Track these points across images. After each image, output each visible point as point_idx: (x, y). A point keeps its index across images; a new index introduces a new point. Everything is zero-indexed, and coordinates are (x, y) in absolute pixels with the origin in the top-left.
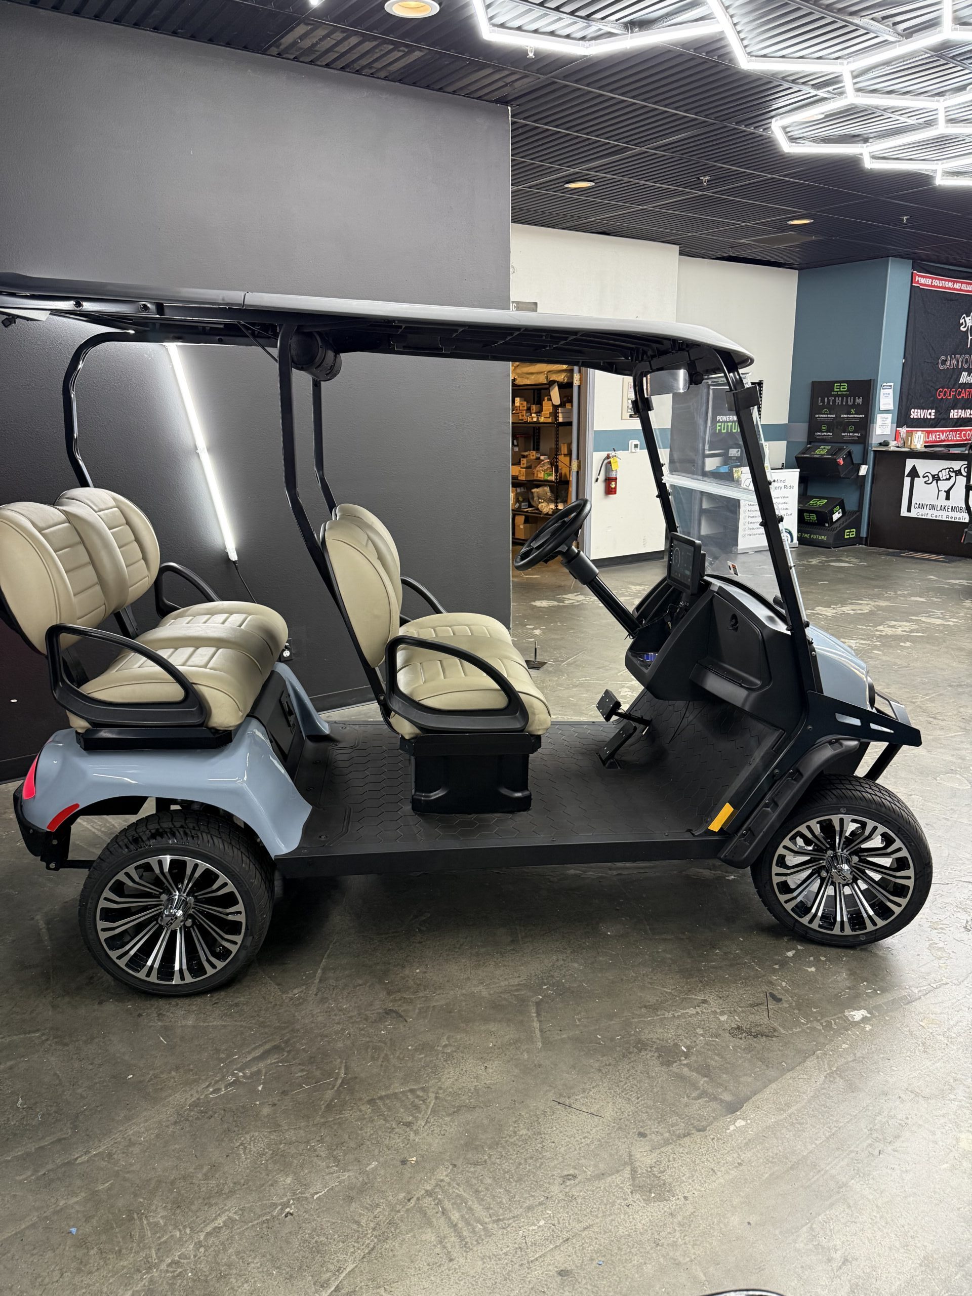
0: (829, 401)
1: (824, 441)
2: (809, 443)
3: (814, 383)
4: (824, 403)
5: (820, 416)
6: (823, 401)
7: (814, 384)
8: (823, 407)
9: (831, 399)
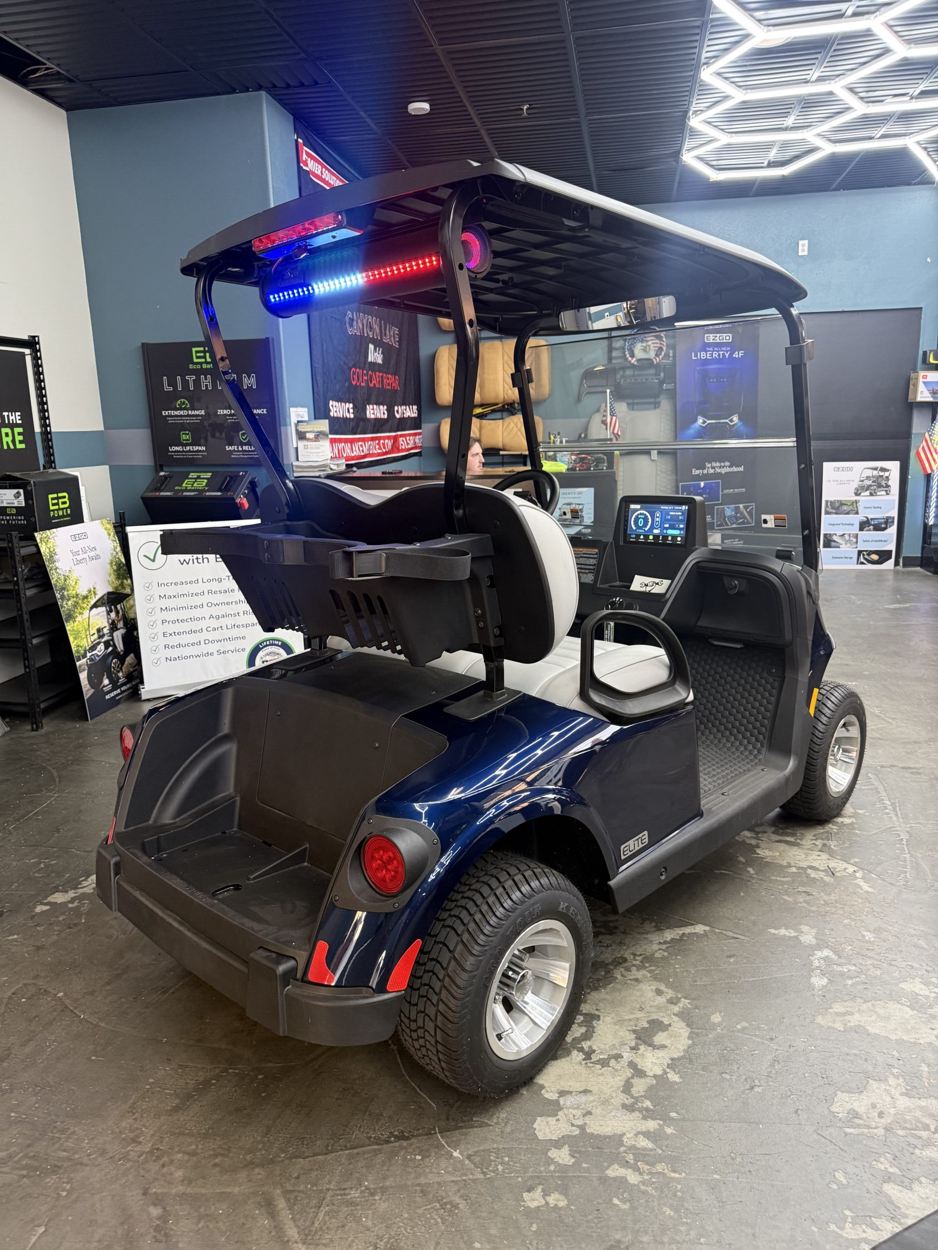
0: (185, 383)
1: (192, 463)
2: (159, 467)
3: (145, 347)
4: (175, 386)
5: (173, 413)
6: (172, 383)
7: (148, 350)
8: (175, 395)
9: (191, 378)
